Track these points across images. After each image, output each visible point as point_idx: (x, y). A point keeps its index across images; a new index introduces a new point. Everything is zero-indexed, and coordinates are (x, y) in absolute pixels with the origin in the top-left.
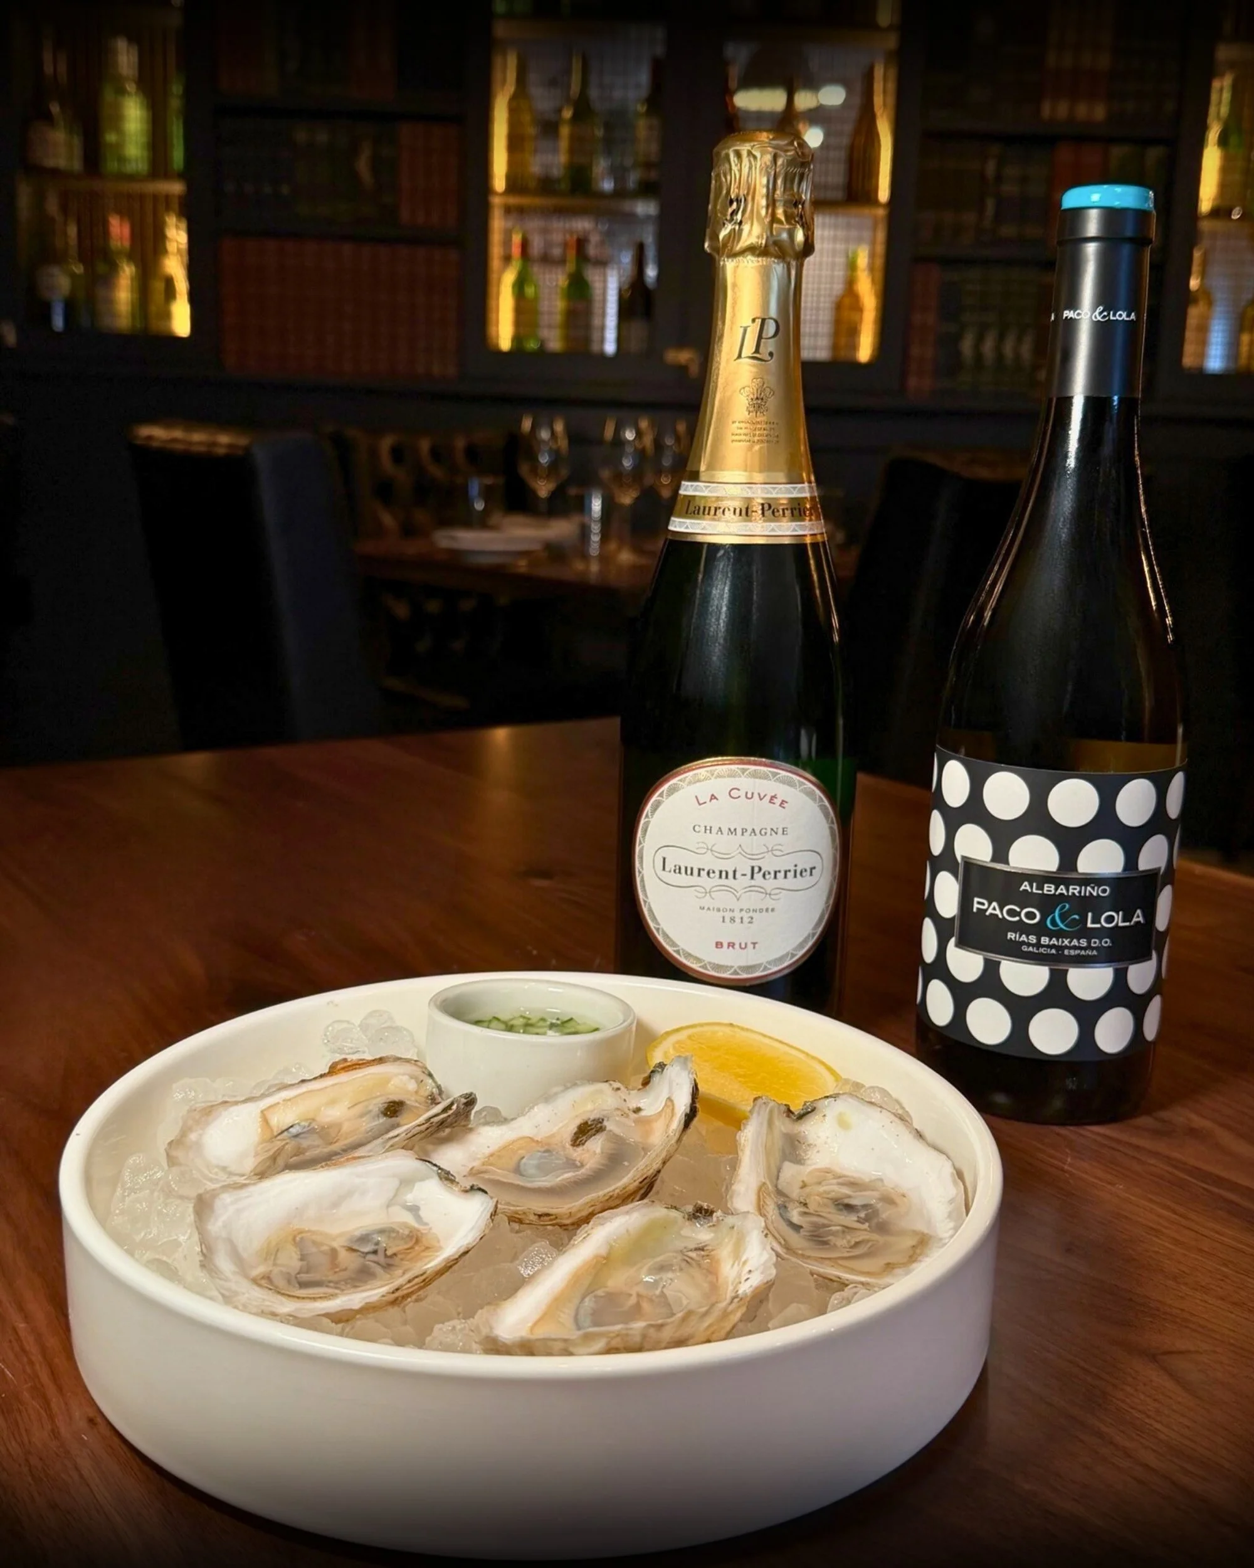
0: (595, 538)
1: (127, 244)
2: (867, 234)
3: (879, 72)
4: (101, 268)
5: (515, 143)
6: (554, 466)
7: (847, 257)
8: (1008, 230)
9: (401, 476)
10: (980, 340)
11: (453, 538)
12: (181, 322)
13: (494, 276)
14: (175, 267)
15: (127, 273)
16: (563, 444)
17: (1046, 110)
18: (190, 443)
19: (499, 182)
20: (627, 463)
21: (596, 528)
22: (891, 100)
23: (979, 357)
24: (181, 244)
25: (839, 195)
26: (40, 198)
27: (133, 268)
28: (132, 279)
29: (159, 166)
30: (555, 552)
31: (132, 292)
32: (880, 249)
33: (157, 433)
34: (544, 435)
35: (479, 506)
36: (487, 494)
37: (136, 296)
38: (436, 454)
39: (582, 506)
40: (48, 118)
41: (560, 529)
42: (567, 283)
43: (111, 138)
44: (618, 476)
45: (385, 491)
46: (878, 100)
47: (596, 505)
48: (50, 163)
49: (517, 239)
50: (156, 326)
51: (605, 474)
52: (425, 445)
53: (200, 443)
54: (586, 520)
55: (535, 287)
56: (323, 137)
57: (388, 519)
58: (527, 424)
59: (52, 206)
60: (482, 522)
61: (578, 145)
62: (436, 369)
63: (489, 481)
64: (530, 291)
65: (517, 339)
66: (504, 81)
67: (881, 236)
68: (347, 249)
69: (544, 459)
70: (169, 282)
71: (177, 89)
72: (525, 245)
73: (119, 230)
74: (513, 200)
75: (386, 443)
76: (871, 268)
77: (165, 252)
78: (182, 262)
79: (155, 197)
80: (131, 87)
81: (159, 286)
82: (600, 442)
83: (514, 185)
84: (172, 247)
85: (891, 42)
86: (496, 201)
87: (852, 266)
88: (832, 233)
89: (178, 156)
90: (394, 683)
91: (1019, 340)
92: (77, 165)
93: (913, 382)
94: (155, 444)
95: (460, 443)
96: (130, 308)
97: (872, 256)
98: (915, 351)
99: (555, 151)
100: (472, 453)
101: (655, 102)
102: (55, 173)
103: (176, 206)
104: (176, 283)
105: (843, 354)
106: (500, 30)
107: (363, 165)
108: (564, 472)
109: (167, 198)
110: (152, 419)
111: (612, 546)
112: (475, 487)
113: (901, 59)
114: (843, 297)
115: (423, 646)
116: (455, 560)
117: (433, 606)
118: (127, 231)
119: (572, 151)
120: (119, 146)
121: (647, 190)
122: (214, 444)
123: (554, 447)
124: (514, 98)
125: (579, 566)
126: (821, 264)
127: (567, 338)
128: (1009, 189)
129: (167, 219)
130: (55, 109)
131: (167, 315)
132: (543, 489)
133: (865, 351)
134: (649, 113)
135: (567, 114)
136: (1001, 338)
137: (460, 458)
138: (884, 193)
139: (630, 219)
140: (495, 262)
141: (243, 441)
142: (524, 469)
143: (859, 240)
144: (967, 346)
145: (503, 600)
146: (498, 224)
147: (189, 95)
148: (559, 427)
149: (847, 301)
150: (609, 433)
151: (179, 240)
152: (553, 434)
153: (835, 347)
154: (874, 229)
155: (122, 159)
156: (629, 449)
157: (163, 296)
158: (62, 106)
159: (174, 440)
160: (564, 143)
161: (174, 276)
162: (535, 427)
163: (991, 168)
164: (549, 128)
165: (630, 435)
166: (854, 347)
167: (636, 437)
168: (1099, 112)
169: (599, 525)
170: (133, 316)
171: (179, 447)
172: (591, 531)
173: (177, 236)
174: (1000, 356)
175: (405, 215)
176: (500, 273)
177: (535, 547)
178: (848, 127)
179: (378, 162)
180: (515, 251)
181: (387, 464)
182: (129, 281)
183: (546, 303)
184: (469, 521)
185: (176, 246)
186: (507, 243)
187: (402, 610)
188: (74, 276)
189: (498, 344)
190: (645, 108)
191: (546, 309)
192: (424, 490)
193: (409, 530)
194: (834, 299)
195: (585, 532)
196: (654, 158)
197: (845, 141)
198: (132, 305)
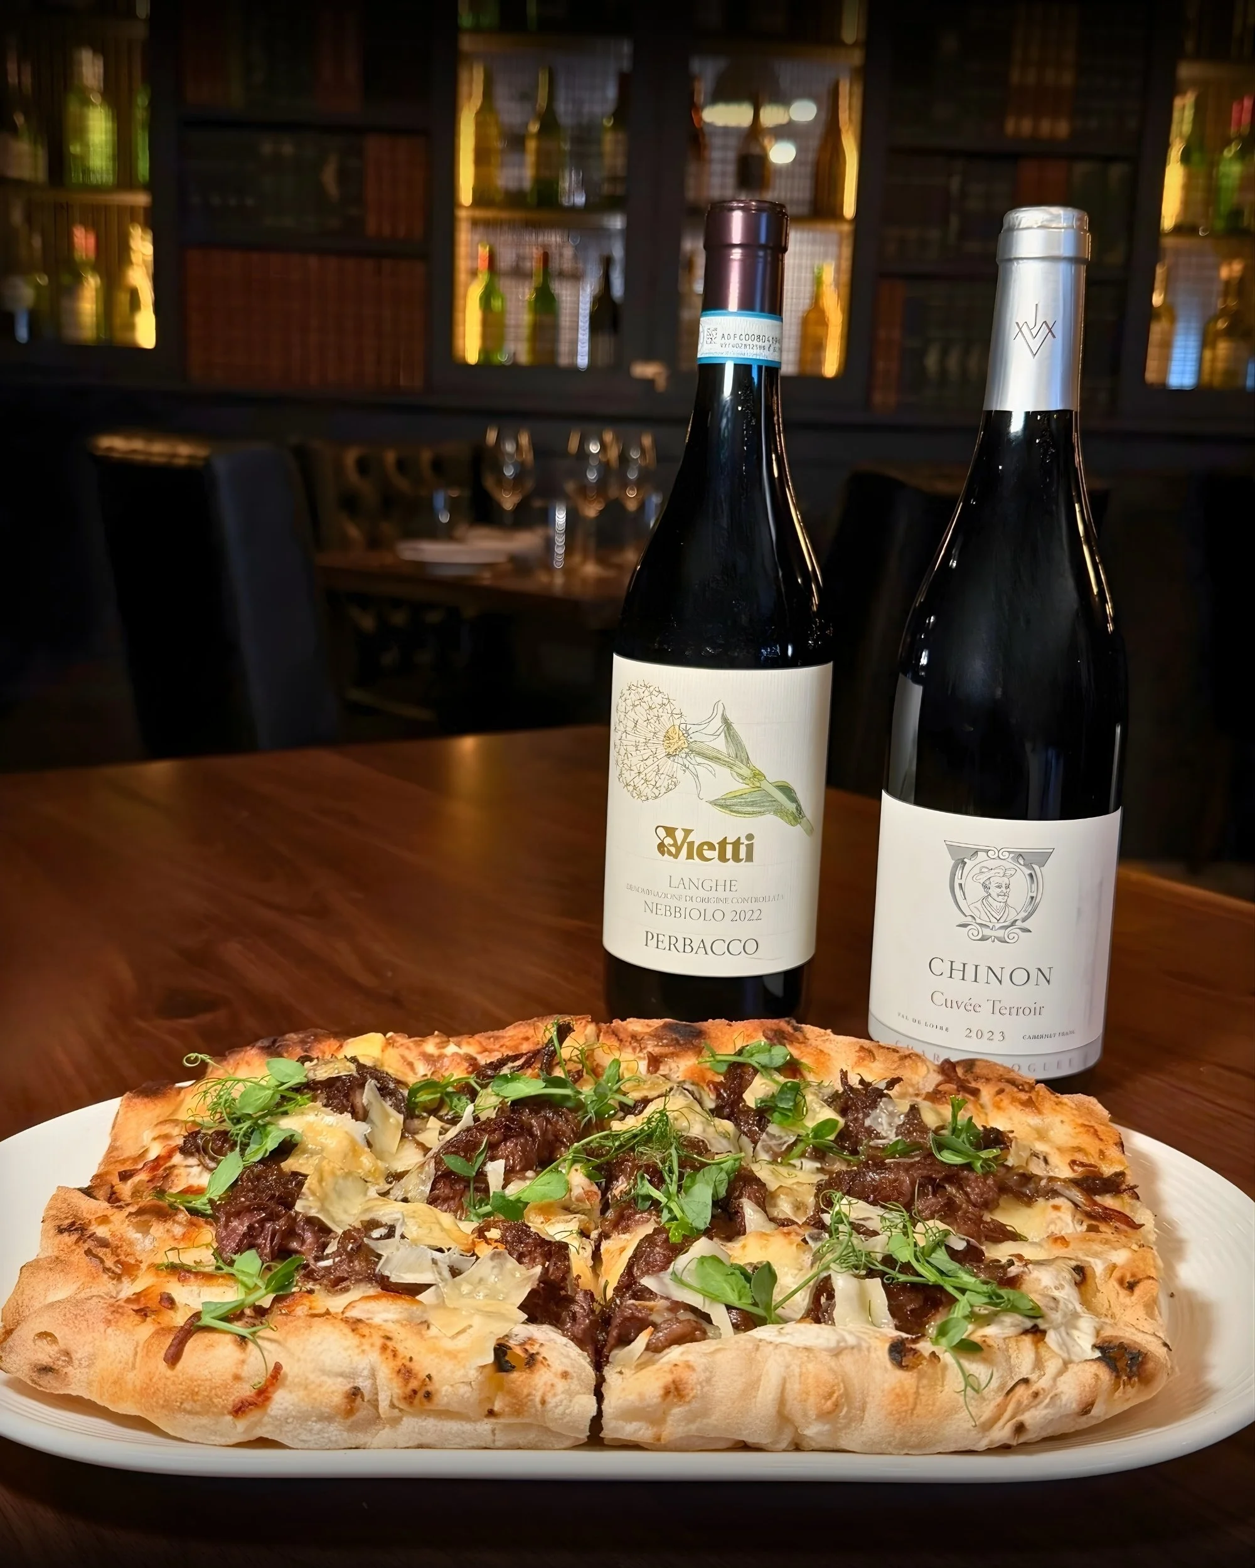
0: (560, 550)
1: (92, 255)
2: (833, 249)
3: (844, 88)
4: (66, 279)
5: (482, 157)
6: (518, 479)
7: (813, 272)
8: (973, 246)
9: (366, 489)
10: (944, 353)
11: (417, 550)
12: (146, 334)
13: (460, 290)
14: (140, 277)
15: (92, 284)
16: (528, 456)
17: (1010, 126)
18: (150, 454)
19: (466, 193)
20: (592, 476)
21: (560, 540)
22: (857, 116)
23: (943, 371)
24: (147, 255)
25: (804, 210)
26: (4, 208)
27: (98, 280)
28: (97, 290)
29: (125, 178)
30: (520, 564)
31: (97, 303)
32: (846, 264)
33: (116, 444)
34: (509, 447)
35: (444, 518)
36: (453, 506)
37: (101, 309)
38: (401, 465)
39: (546, 518)
40: (14, 130)
41: (525, 542)
42: (533, 296)
43: (75, 149)
44: (583, 489)
45: (350, 503)
46: (844, 116)
47: (561, 517)
48: (13, 173)
49: (483, 251)
50: (120, 336)
51: (570, 486)
52: (390, 457)
53: (161, 455)
54: (551, 532)
55: (503, 300)
56: (288, 149)
57: (354, 532)
58: (492, 436)
59: (17, 217)
60: (446, 534)
61: (544, 159)
62: (403, 381)
63: (455, 493)
64: (497, 304)
65: (485, 351)
66: (470, 95)
67: (847, 251)
68: (313, 261)
69: (509, 472)
70: (134, 294)
71: (142, 101)
72: (492, 259)
73: (84, 241)
74: (480, 214)
75: (351, 457)
76: (837, 284)
77: (129, 262)
78: (148, 273)
79: (120, 209)
80: (96, 98)
81: (124, 298)
82: (565, 454)
83: (481, 198)
84: (136, 257)
85: (856, 58)
86: (462, 214)
87: (818, 282)
88: (798, 248)
89: (143, 167)
90: (356, 695)
91: (983, 355)
92: (41, 175)
93: (878, 398)
94: (116, 455)
95: (426, 456)
96: (94, 320)
97: (838, 270)
98: (881, 365)
99: (521, 165)
100: (438, 465)
101: (621, 115)
102: (20, 183)
103: (141, 218)
104: (141, 294)
105: (809, 369)
106: (466, 43)
107: (329, 177)
108: (530, 484)
109: (132, 209)
110: (113, 429)
111: (577, 558)
112: (440, 499)
113: (867, 75)
114: (809, 312)
115: (389, 658)
116: (420, 572)
117: (399, 618)
118: (92, 241)
119: (539, 165)
120: (83, 158)
121: (613, 204)
122: (174, 456)
123: (520, 459)
124: (480, 112)
125: (543, 578)
127: (534, 351)
128: (974, 205)
129: (132, 230)
130: (20, 119)
131: (131, 327)
132: (508, 501)
133: (831, 366)
134: (615, 128)
135: (534, 128)
137: (426, 470)
138: (849, 208)
139: (603, 233)
140: (462, 276)
141: (201, 452)
142: (489, 483)
143: (826, 255)
144: (931, 361)
145: (469, 612)
146: (465, 237)
147: (153, 107)
148: (524, 440)
149: (813, 316)
150: (573, 445)
151: (144, 251)
152: (518, 448)
153: (801, 362)
154: (840, 245)
155: (86, 171)
156: (593, 462)
157: (127, 308)
158: (27, 120)
159: (134, 451)
160: (530, 158)
161: (139, 287)
162: (499, 440)
163: (955, 184)
164: (516, 141)
165: (594, 448)
166: (820, 362)
167: (600, 450)
168: (1063, 129)
169: (564, 537)
170: (98, 326)
171: (140, 457)
172: (555, 544)
173: (142, 247)
175: (371, 226)
176: (467, 286)
177: (501, 559)
178: (814, 143)
179: (343, 175)
180: (482, 264)
181: (353, 476)
182: (94, 293)
183: (513, 316)
184: (435, 533)
185: (141, 257)
186: (474, 257)
187: (367, 622)
188: (38, 287)
189: (464, 358)
190: (612, 122)
191: (513, 322)
192: (390, 501)
193: (375, 542)
194: (800, 314)
195: (549, 544)
196: (621, 172)
197: (811, 157)
198: (97, 316)
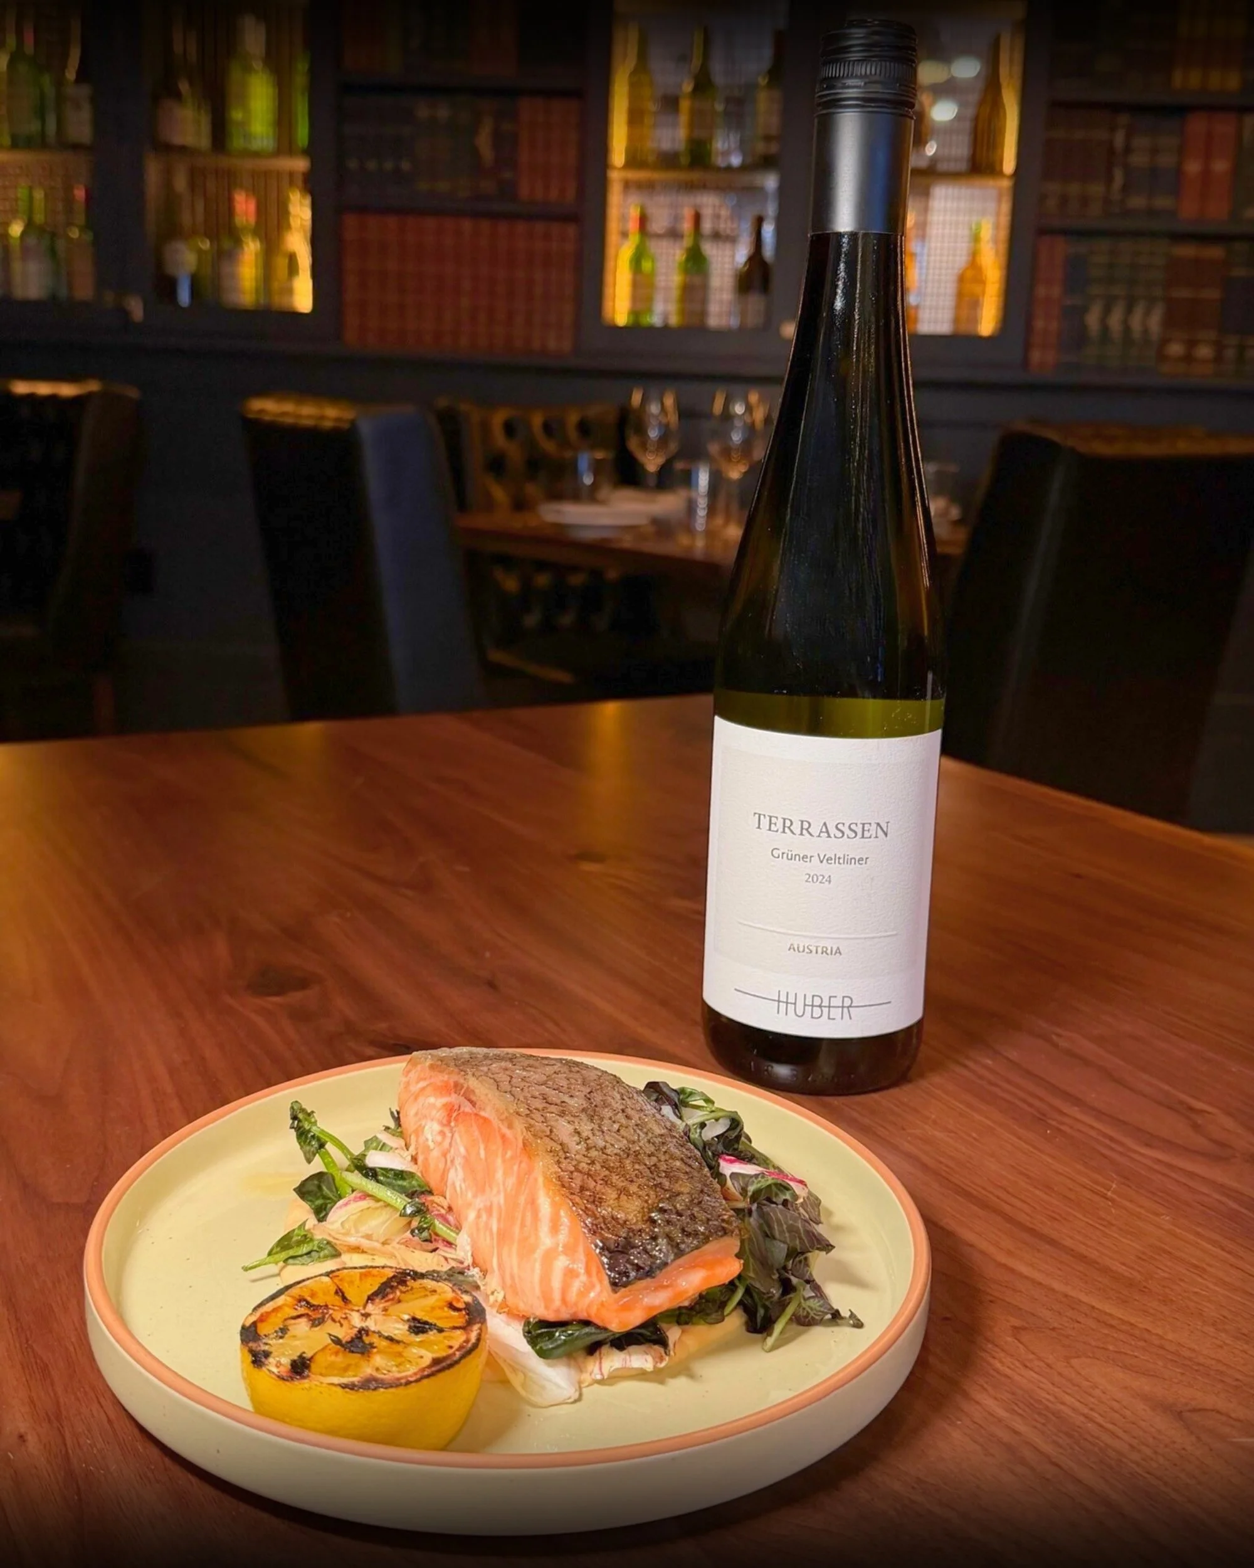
0: (702, 513)
1: (252, 220)
2: (991, 206)
3: (1005, 43)
4: (226, 244)
5: (635, 118)
6: (663, 440)
7: (971, 229)
8: (1137, 202)
9: (514, 452)
10: (1107, 311)
11: (558, 512)
12: (303, 298)
13: (610, 251)
14: (298, 243)
15: (251, 248)
16: (673, 418)
17: (1178, 79)
18: (300, 416)
19: (618, 155)
20: (736, 437)
21: (702, 503)
22: (1016, 70)
23: (1105, 329)
24: (305, 220)
25: (963, 166)
26: (168, 174)
27: (258, 244)
28: (256, 255)
29: (285, 145)
30: (662, 527)
31: (257, 267)
32: (1005, 220)
33: (268, 407)
34: (654, 409)
35: (588, 480)
36: (597, 468)
37: (261, 271)
38: (547, 428)
39: (688, 479)
40: (178, 96)
41: (667, 504)
42: (684, 257)
43: (237, 115)
44: (727, 452)
45: (497, 465)
46: (1005, 70)
47: (703, 479)
48: (178, 140)
49: (634, 212)
50: (280, 301)
51: (714, 448)
52: (537, 420)
53: (309, 417)
54: (693, 494)
55: (653, 261)
56: (444, 113)
57: (499, 494)
58: (636, 398)
59: (181, 183)
60: (591, 496)
61: (698, 119)
62: (552, 344)
63: (600, 455)
64: (647, 265)
65: (635, 313)
66: (625, 55)
67: (1006, 207)
68: (467, 225)
69: (653, 434)
70: (292, 258)
71: (302, 68)
72: (643, 220)
73: (245, 207)
74: (634, 175)
75: (498, 418)
76: (995, 241)
77: (287, 227)
78: (305, 237)
79: (279, 174)
80: (258, 65)
81: (281, 263)
82: (709, 416)
83: (634, 161)
84: (295, 222)
85: (1020, 11)
86: (616, 177)
87: (976, 238)
88: (955, 205)
89: (302, 133)
90: (497, 656)
91: (1147, 313)
92: (205, 141)
93: (1036, 356)
94: (267, 418)
95: (573, 418)
96: (254, 284)
97: (997, 227)
98: (1039, 324)
99: (675, 126)
100: (584, 427)
101: (775, 74)
102: (183, 150)
103: (299, 181)
104: (298, 258)
105: (964, 329)
106: (621, 4)
107: (484, 142)
108: (673, 447)
109: (291, 174)
110: (263, 392)
111: (719, 521)
112: (584, 461)
113: (1030, 29)
114: (967, 269)
115: (532, 620)
116: (559, 537)
117: (543, 580)
118: (252, 207)
119: (692, 125)
120: (244, 124)
121: (767, 163)
122: (322, 418)
123: (664, 421)
124: (634, 73)
125: (684, 540)
126: (943, 236)
127: (683, 312)
128: (1139, 160)
129: (291, 196)
130: (184, 87)
131: (290, 291)
132: (652, 463)
133: (987, 324)
134: (770, 85)
135: (688, 87)
136: (1129, 310)
137: (573, 434)
138: (1009, 165)
139: (756, 192)
140: (613, 237)
141: (349, 415)
142: (633, 444)
143: (984, 212)
144: (1093, 320)
145: (612, 574)
146: (616, 199)
148: (669, 401)
149: (969, 274)
150: (718, 407)
151: (303, 217)
152: (663, 409)
153: (956, 320)
154: (999, 201)
155: (247, 136)
156: (738, 423)
157: (286, 272)
158: (191, 84)
159: (285, 414)
160: (684, 118)
161: (297, 253)
162: (645, 400)
163: (1119, 139)
164: (670, 103)
165: (739, 409)
166: (975, 320)
167: (745, 411)
168: (1233, 82)
169: (706, 499)
170: (257, 290)
171: (289, 420)
172: (697, 506)
173: (301, 211)
174: (1127, 329)
175: (524, 191)
176: (618, 247)
177: (642, 521)
178: (974, 98)
179: (498, 137)
180: (633, 226)
181: (500, 439)
182: (253, 257)
183: (663, 278)
184: (577, 495)
185: (299, 222)
186: (624, 218)
187: (511, 584)
188: (200, 252)
189: (614, 319)
190: (766, 81)
191: (663, 284)
192: (535, 464)
193: (520, 505)
194: (956, 271)
195: (691, 508)
196: (774, 132)
197: (970, 112)
198: (257, 281)
